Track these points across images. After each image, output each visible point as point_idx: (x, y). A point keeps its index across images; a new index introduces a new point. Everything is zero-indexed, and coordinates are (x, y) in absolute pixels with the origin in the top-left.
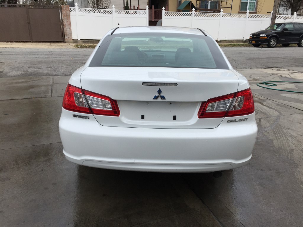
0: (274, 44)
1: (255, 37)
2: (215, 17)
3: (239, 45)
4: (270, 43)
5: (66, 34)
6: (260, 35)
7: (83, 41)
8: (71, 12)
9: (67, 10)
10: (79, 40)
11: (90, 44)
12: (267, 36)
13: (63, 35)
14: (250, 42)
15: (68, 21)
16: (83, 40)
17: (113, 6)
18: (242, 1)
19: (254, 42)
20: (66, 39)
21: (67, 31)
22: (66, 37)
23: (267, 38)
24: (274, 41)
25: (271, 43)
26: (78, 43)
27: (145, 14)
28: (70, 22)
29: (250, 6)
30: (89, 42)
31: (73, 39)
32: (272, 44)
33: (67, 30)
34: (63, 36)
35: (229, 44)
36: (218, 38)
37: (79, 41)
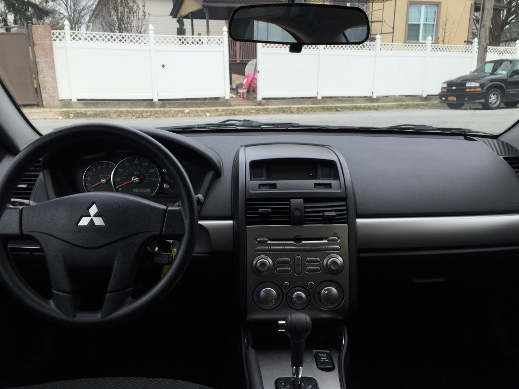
0: (496, 103)
1: (454, 88)
2: (366, 50)
3: (417, 106)
4: (488, 101)
5: (45, 89)
6: (464, 85)
7: (85, 104)
8: (55, 40)
9: (46, 37)
10: (74, 100)
11: (98, 110)
12: (482, 86)
13: (37, 91)
14: (444, 99)
15: (48, 59)
16: (86, 100)
17: (151, 27)
18: (409, 23)
19: (452, 99)
20: (43, 99)
21: (45, 82)
22: (43, 95)
23: (482, 89)
24: (495, 96)
25: (491, 101)
26: (71, 108)
27: (221, 45)
28: (53, 62)
29: (425, 31)
30: (99, 105)
31: (61, 98)
32: (491, 103)
33: (46, 79)
34: (37, 94)
35: (398, 105)
36: (373, 93)
37: (75, 102)
